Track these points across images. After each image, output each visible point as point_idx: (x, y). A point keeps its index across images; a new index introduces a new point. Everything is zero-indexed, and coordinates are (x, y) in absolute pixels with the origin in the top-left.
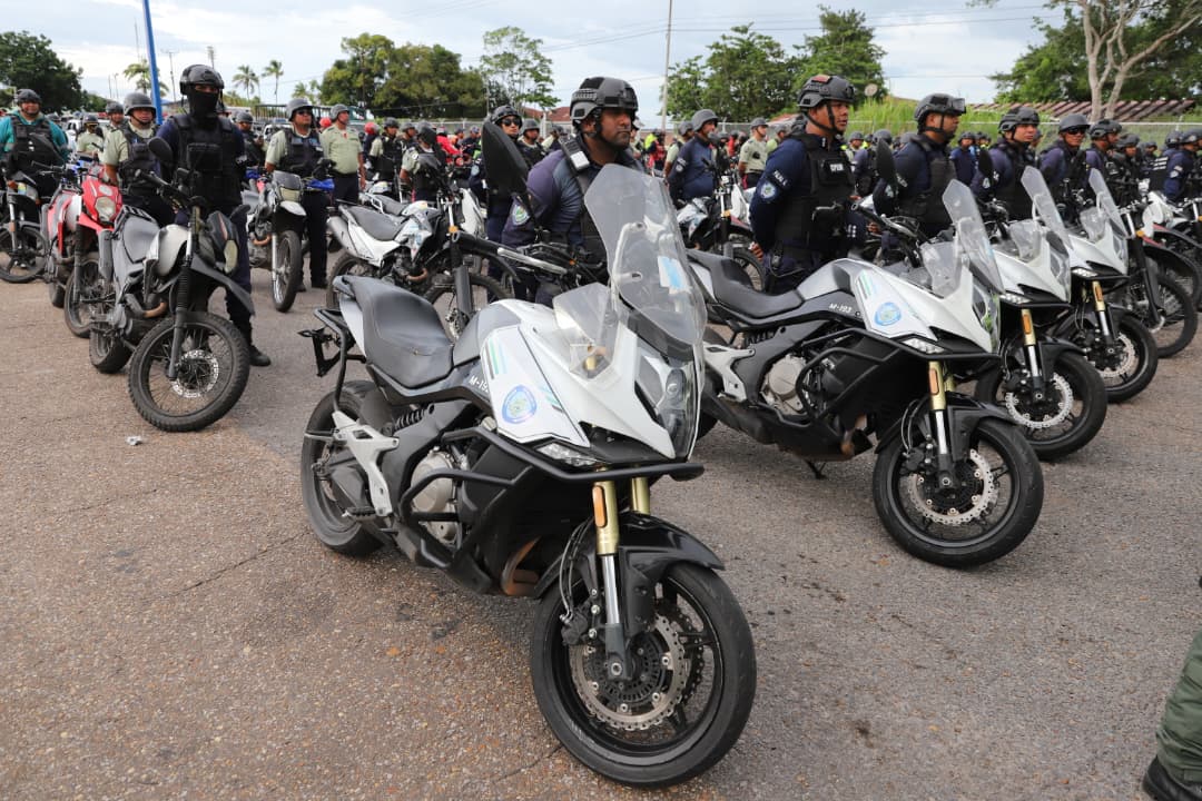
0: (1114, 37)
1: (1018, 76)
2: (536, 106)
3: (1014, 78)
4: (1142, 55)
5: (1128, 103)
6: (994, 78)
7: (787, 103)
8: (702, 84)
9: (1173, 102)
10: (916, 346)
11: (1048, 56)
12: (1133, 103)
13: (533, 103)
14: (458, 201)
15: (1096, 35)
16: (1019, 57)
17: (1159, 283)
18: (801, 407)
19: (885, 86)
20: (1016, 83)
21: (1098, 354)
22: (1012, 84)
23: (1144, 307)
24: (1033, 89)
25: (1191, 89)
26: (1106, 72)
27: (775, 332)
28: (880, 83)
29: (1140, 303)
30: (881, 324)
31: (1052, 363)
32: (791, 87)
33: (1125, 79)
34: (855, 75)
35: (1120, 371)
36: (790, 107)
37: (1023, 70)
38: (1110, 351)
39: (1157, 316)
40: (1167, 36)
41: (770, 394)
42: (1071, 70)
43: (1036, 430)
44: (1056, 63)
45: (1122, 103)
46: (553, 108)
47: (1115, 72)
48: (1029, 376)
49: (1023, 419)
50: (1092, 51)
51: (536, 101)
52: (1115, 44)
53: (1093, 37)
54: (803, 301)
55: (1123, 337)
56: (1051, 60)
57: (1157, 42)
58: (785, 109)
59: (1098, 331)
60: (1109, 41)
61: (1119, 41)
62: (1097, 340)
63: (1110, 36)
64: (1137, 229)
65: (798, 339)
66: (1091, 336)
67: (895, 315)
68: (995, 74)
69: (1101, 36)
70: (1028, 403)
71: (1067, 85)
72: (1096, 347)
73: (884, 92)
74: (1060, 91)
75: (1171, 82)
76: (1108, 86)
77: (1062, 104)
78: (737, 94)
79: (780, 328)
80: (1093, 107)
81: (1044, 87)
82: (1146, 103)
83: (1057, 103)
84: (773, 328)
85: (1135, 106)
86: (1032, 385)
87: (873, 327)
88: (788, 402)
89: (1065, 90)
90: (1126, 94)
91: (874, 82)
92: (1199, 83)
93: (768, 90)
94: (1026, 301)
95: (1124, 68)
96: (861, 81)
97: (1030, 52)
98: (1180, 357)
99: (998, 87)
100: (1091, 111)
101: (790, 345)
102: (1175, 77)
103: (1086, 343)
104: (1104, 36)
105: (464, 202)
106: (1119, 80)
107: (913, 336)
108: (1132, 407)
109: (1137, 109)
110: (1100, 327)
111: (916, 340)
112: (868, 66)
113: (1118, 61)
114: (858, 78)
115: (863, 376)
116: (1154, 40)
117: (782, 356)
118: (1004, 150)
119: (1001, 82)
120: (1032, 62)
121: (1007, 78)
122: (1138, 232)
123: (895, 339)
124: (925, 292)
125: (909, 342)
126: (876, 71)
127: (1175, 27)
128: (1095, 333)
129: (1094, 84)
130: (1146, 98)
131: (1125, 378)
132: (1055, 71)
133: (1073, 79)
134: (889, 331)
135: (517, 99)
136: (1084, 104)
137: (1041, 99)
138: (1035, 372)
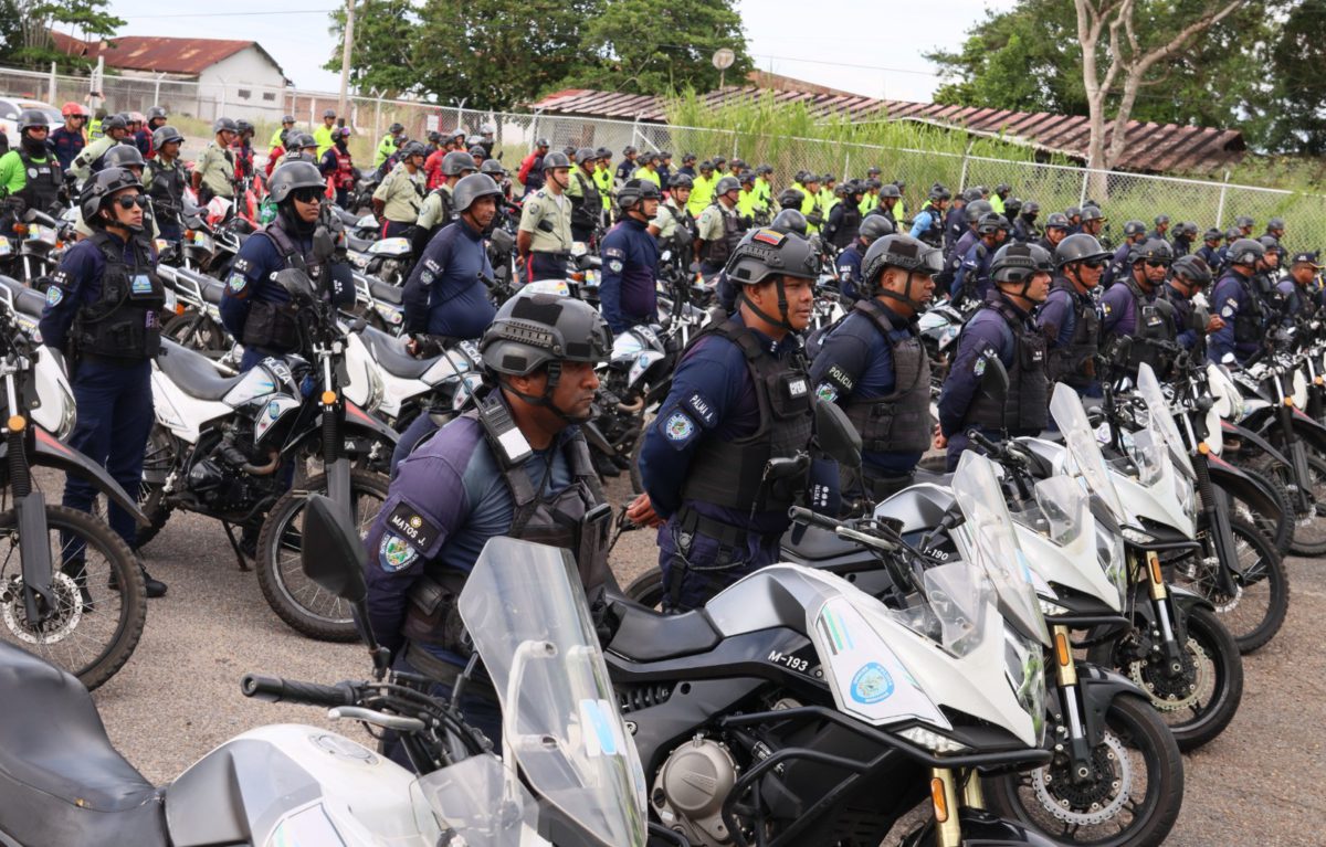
0: (1120, 19)
1: (972, 59)
2: (74, 31)
3: (965, 62)
4: (1163, 51)
5: (1143, 124)
6: (934, 57)
7: (573, 68)
8: (413, 19)
9: (1210, 131)
10: (920, 740)
11: (1018, 32)
12: (1151, 125)
13: (70, 25)
14: (26, 364)
15: (1092, 10)
16: (973, 28)
17: (1233, 530)
18: (725, 833)
19: (748, 53)
20: (969, 70)
21: (1158, 671)
22: (962, 71)
23: (1212, 568)
24: (996, 86)
25: (1233, 111)
26: (1110, 76)
27: (671, 690)
28: (738, 46)
29: (1207, 561)
30: (861, 700)
31: (1101, 715)
32: (579, 40)
33: (1140, 88)
34: (695, 29)
35: (1191, 700)
36: (577, 74)
37: (982, 51)
38: (1176, 667)
39: (1232, 584)
40: (1198, 26)
41: (667, 805)
42: (1056, 59)
43: (1077, 826)
44: (1031, 45)
45: (1134, 124)
46: (108, 37)
47: (1121, 73)
48: (1066, 736)
49: (1060, 809)
50: (1088, 37)
51: (75, 21)
52: (1122, 29)
53: (1088, 12)
54: (720, 638)
55: (1192, 643)
56: (1023, 39)
57: (1184, 34)
58: (568, 79)
59: (1157, 633)
60: (1113, 25)
61: (1128, 24)
62: (1156, 648)
63: (1113, 17)
64: (1200, 440)
65: (714, 709)
66: (1146, 640)
67: (882, 686)
68: (933, 52)
69: (1100, 15)
70: (1067, 781)
71: (1050, 82)
72: (1155, 660)
73: (747, 62)
74: (1038, 92)
75: (1204, 96)
76: (1114, 95)
77: (1042, 115)
78: (478, 40)
79: (680, 685)
80: (1091, 125)
81: (1013, 83)
82: (1170, 127)
83: (1034, 113)
84: (668, 681)
85: (1154, 131)
86: (1073, 752)
87: (849, 703)
88: (702, 823)
89: (1045, 90)
90: (1138, 108)
91: (729, 45)
92: (1244, 102)
93: (537, 39)
94: (1061, 611)
95: (1136, 69)
96: (707, 41)
97: (989, 20)
98: (1266, 652)
99: (939, 75)
100: (1089, 131)
101: (699, 719)
102: (1209, 87)
103: (1139, 652)
104: (1104, 16)
105: (39, 367)
106: (1130, 87)
107: (913, 723)
108: (1209, 760)
109: (1158, 136)
110: (1160, 627)
111: (920, 731)
112: (717, 14)
113: (1127, 57)
114: (703, 35)
115: (836, 790)
116: (1178, 29)
117: (687, 736)
118: (1000, 311)
119: (943, 66)
120: (994, 38)
121: (954, 60)
122: (1201, 445)
123: (883, 728)
124: (930, 644)
125: (908, 734)
126: (732, 23)
127: (1207, 13)
128: (1151, 636)
129: (1093, 92)
130: (1168, 119)
131: (1198, 712)
132: (1029, 58)
133: (1058, 73)
134: (878, 713)
135: (35, 14)
136: (1076, 119)
137: (1009, 102)
138: (1078, 732)
